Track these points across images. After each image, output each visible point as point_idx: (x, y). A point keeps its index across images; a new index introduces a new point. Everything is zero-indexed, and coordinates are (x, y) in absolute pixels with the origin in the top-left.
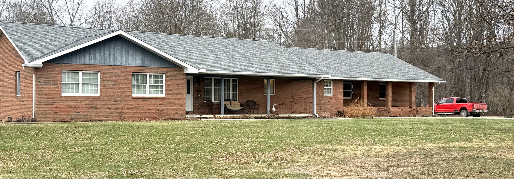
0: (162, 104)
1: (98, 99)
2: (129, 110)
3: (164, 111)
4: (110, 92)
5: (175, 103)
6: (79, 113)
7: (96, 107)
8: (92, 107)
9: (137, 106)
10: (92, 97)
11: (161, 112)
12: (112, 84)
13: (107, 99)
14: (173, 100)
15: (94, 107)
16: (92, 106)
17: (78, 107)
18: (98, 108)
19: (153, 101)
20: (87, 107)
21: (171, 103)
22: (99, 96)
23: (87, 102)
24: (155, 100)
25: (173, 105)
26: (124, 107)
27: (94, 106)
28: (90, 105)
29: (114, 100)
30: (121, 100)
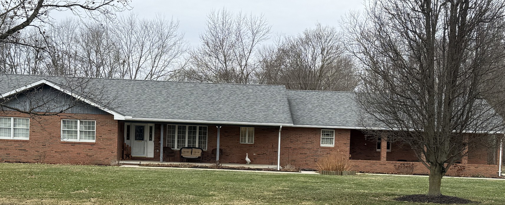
0: (92, 150)
1: (26, 143)
2: (57, 154)
3: (93, 156)
4: (39, 136)
5: (105, 149)
6: (9, 154)
7: (25, 150)
8: (21, 150)
9: (66, 150)
10: (21, 141)
11: (90, 157)
12: (41, 129)
13: (36, 143)
14: (103, 146)
15: (23, 150)
16: (21, 148)
17: (8, 149)
18: (27, 151)
19: (82, 146)
20: (16, 149)
21: (101, 149)
22: (29, 140)
23: (17, 145)
24: (85, 145)
25: (103, 150)
26: (52, 151)
27: (23, 148)
28: (19, 148)
29: (43, 144)
30: (49, 145)
